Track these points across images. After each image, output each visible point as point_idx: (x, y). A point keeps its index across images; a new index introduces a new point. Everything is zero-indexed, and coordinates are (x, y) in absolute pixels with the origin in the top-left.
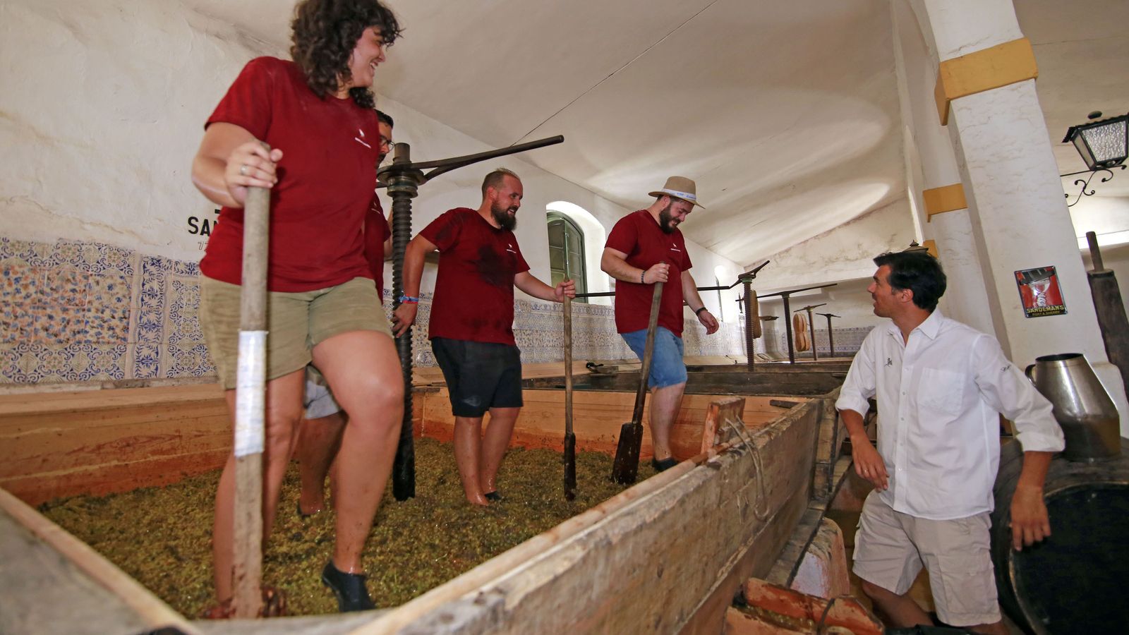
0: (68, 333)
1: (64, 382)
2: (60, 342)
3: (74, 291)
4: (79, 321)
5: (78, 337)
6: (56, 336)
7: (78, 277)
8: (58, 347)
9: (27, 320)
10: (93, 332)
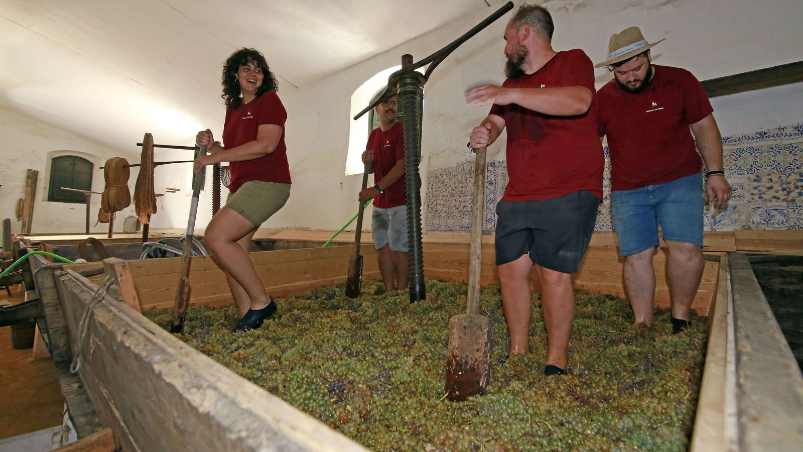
0: (461, 207)
1: (460, 230)
2: (459, 212)
3: (462, 187)
4: (464, 201)
5: (465, 208)
6: (458, 209)
7: (464, 180)
8: (458, 214)
9: (449, 202)
10: (469, 206)
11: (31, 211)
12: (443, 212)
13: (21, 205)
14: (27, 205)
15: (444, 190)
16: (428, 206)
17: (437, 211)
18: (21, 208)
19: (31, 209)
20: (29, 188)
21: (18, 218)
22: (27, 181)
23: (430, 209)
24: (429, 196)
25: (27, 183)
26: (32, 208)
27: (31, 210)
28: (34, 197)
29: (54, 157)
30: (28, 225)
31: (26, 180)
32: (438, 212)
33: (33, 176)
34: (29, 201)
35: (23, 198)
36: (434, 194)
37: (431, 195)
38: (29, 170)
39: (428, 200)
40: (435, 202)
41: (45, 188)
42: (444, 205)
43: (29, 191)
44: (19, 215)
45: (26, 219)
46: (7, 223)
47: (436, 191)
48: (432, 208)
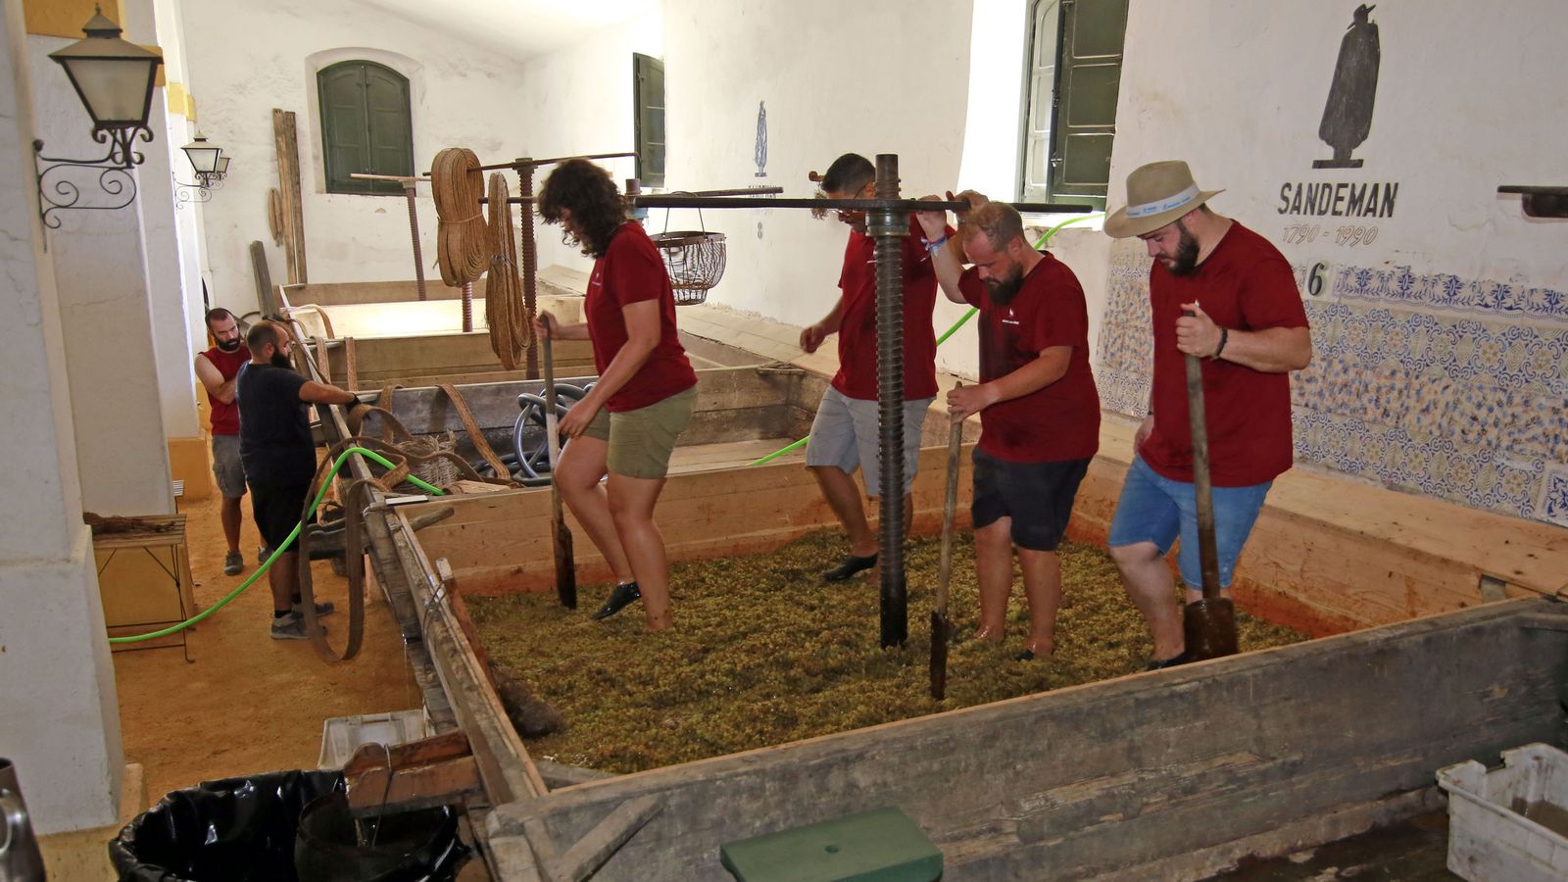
11: (299, 221)
12: (1132, 369)
13: (277, 208)
14: (287, 205)
15: (1139, 313)
16: (1106, 347)
17: (1121, 364)
18: (277, 214)
19: (298, 215)
20: (285, 160)
21: (275, 238)
22: (277, 141)
23: (1109, 356)
24: (1110, 323)
25: (279, 149)
26: (298, 212)
27: (299, 218)
28: (298, 183)
29: (319, 69)
30: (299, 256)
31: (274, 138)
32: (1123, 367)
33: (285, 126)
34: (290, 195)
35: (278, 187)
36: (1119, 320)
37: (1113, 320)
38: (276, 111)
39: (1106, 333)
40: (1119, 341)
41: (316, 158)
42: (1135, 351)
43: (286, 169)
44: (278, 234)
45: (293, 241)
46: (257, 250)
47: (1124, 312)
48: (1113, 354)
